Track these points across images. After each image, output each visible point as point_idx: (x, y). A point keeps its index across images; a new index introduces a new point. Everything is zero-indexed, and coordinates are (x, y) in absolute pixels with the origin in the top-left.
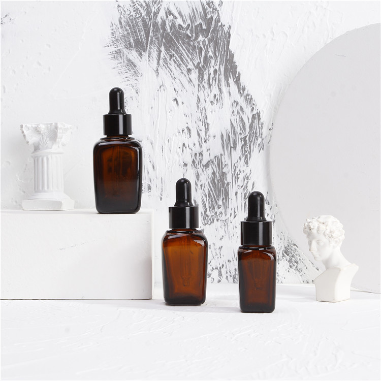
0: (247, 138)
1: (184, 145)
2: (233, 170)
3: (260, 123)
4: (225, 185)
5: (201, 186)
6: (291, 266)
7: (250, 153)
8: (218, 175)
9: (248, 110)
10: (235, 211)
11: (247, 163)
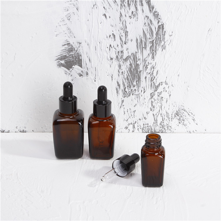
0: (154, 42)
1: (110, 45)
2: (144, 63)
3: (164, 32)
4: (138, 72)
5: (122, 72)
6: (179, 123)
7: (156, 51)
8: (133, 66)
9: (155, 22)
10: (144, 89)
11: (153, 58)
